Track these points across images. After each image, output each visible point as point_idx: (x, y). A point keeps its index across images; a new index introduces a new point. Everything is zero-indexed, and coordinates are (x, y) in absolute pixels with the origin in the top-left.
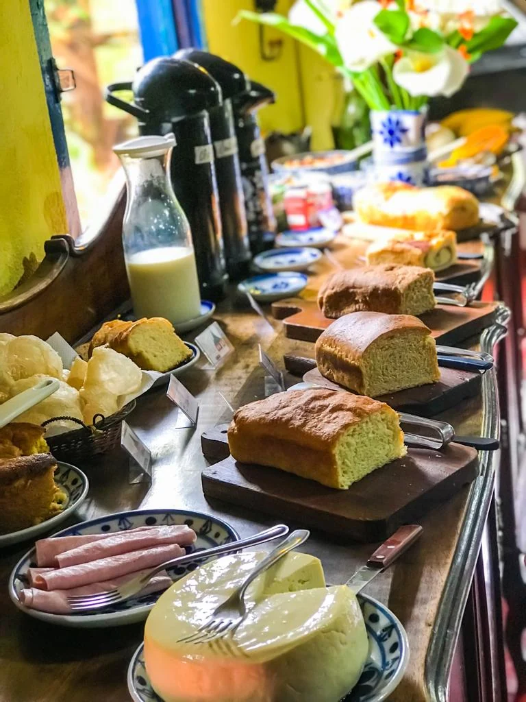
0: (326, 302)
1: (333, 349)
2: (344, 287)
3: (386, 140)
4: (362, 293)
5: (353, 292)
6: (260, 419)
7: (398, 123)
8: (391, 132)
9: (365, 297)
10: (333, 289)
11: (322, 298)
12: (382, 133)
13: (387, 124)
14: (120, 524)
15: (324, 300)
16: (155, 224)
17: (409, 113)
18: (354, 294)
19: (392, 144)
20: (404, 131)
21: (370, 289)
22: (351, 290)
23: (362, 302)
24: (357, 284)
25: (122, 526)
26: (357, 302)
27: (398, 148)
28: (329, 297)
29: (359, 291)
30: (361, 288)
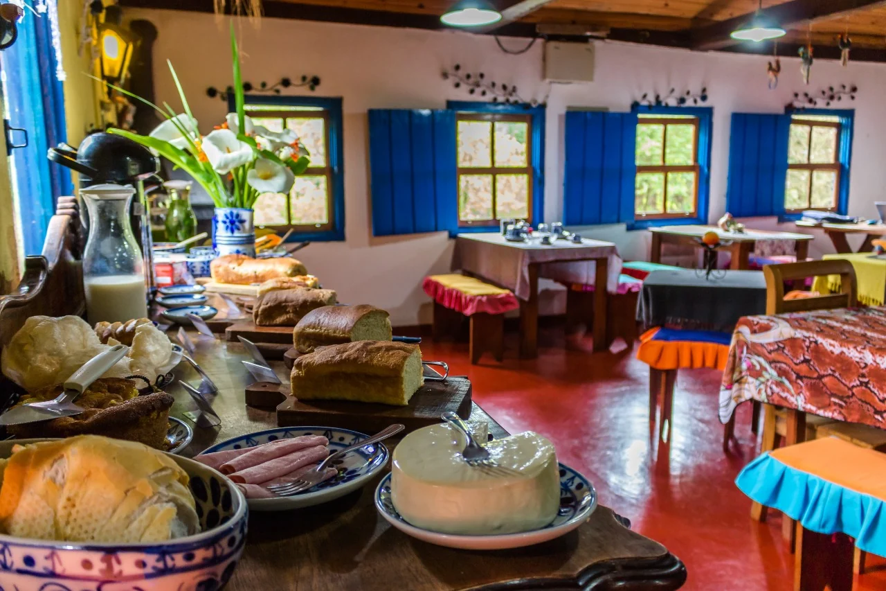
0: (261, 314)
1: (318, 330)
2: (277, 302)
3: (227, 227)
4: (293, 305)
5: (285, 306)
6: (327, 361)
7: (238, 216)
8: (232, 222)
9: (296, 308)
10: (267, 304)
11: (257, 312)
12: (225, 222)
13: (229, 216)
14: (247, 443)
15: (259, 313)
16: (119, 253)
17: (246, 210)
18: (286, 307)
19: (232, 231)
20: (242, 222)
21: (301, 301)
22: (284, 304)
23: (293, 312)
24: (289, 299)
25: (250, 444)
26: (288, 312)
27: (237, 234)
28: (264, 311)
29: (290, 304)
30: (292, 301)
